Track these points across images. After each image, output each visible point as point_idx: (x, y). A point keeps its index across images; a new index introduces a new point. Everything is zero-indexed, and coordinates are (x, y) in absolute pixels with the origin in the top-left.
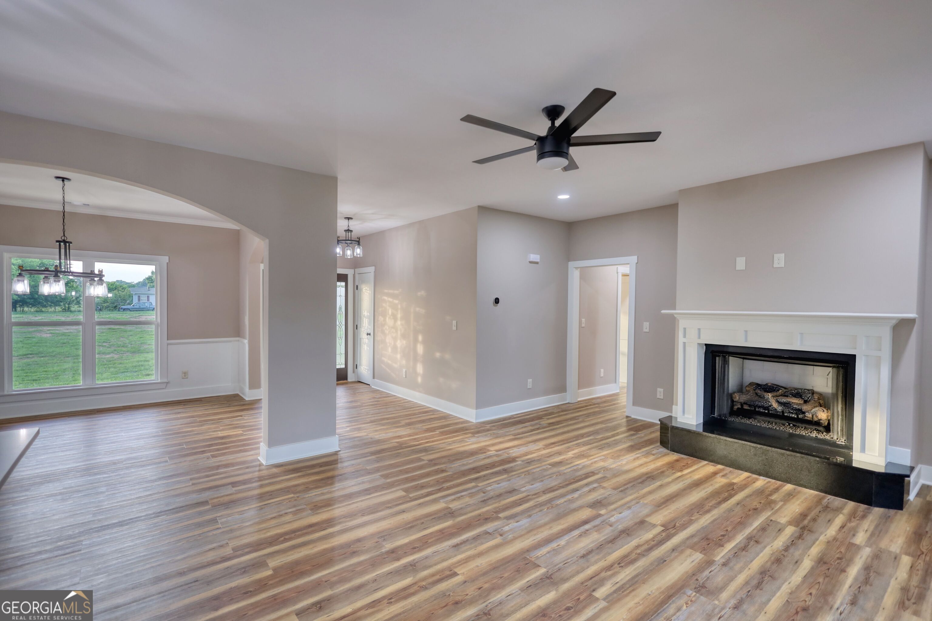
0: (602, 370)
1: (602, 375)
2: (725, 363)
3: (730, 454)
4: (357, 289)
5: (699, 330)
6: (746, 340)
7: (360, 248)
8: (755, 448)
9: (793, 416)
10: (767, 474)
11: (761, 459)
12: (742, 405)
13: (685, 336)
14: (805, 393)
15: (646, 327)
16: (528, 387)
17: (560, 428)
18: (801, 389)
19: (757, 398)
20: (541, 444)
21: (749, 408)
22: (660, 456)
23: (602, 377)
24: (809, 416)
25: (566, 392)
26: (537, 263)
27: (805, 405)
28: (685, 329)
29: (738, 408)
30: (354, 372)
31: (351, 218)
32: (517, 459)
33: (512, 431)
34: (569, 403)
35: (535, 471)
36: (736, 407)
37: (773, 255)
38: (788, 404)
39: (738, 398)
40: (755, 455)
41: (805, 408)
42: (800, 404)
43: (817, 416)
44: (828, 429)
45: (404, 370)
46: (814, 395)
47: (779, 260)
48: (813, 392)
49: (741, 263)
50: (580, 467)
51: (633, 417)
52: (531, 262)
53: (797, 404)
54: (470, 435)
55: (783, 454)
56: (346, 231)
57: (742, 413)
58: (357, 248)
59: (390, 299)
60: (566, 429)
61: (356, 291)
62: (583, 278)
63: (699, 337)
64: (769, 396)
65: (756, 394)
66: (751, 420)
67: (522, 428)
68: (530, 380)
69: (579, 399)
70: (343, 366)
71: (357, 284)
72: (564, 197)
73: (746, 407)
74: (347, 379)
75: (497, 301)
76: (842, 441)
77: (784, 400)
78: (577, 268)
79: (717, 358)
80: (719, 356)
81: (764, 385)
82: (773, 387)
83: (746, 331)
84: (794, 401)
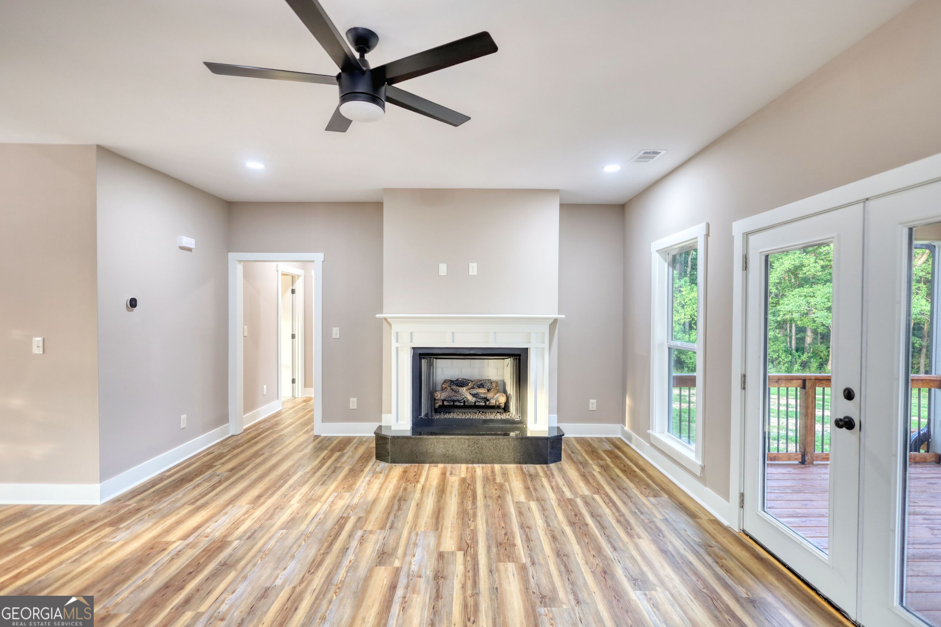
0: (265, 387)
1: (265, 392)
3: (448, 451)
5: (411, 333)
6: (453, 342)
8: (469, 439)
9: (482, 404)
10: (478, 460)
11: (473, 448)
12: (443, 401)
13: (397, 341)
14: (486, 383)
15: (336, 332)
16: (182, 427)
17: (250, 472)
18: (483, 380)
19: (453, 393)
20: (244, 503)
21: (448, 404)
22: (387, 472)
23: (265, 395)
24: (493, 402)
25: (228, 421)
26: (190, 250)
27: (488, 393)
28: (397, 333)
29: (440, 405)
33: (181, 498)
34: (233, 436)
35: (269, 546)
36: (437, 405)
37: (468, 264)
38: (476, 394)
39: (439, 396)
40: (469, 446)
41: (489, 396)
42: (485, 393)
43: (498, 401)
44: (506, 409)
46: (493, 384)
47: (473, 269)
48: (491, 382)
49: (443, 269)
50: (322, 516)
51: (323, 435)
52: (182, 248)
53: (483, 393)
55: (490, 440)
57: (445, 408)
60: (260, 471)
63: (412, 341)
64: (463, 390)
65: (452, 389)
66: (452, 414)
67: (194, 488)
68: (184, 417)
69: (245, 427)
73: (446, 403)
75: (133, 303)
76: (517, 418)
77: (474, 391)
78: (240, 261)
79: (423, 360)
80: (424, 358)
81: (456, 381)
82: (463, 381)
83: (453, 333)
84: (482, 391)
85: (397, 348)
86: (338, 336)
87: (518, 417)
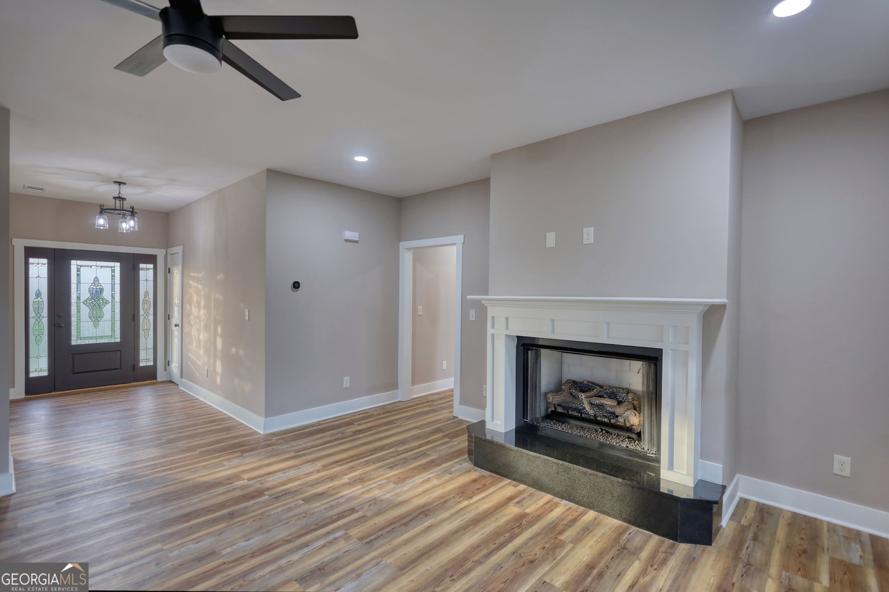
0: (445, 362)
1: (444, 367)
2: (537, 357)
4: (169, 273)
5: (507, 318)
6: (553, 332)
7: (134, 220)
8: (558, 464)
9: (606, 420)
10: (569, 497)
11: (563, 478)
12: (555, 406)
13: (493, 327)
14: (619, 392)
15: (473, 315)
16: (345, 386)
17: (364, 437)
18: (616, 388)
19: (571, 398)
21: (562, 411)
22: (457, 474)
23: (445, 370)
24: (621, 420)
25: (397, 389)
26: (356, 242)
27: (618, 407)
28: (493, 318)
29: (552, 411)
30: (165, 370)
31: (124, 184)
32: (265, 493)
33: (300, 445)
34: (400, 401)
36: (550, 410)
37: (583, 229)
38: (600, 405)
39: (551, 399)
40: (556, 474)
41: (618, 410)
42: (613, 406)
43: (629, 421)
44: (640, 435)
45: (206, 368)
46: (629, 395)
47: (589, 235)
48: (628, 391)
49: (551, 239)
50: (343, 500)
51: (460, 417)
52: (347, 241)
53: (611, 406)
54: (239, 454)
56: (115, 198)
57: (556, 416)
58: (131, 219)
59: (195, 284)
60: (369, 439)
61: (168, 275)
62: (416, 260)
63: (507, 328)
64: (582, 396)
65: (571, 394)
66: (563, 426)
67: (318, 439)
68: (347, 379)
69: (412, 397)
70: (151, 363)
71: (169, 266)
72: (361, 159)
73: (560, 410)
74: (156, 379)
75: (296, 285)
76: (651, 453)
77: (598, 401)
78: (408, 249)
79: (529, 352)
80: (532, 350)
81: (580, 383)
82: (589, 385)
83: (553, 321)
84: (608, 402)
85: (493, 335)
86: (474, 319)
87: (654, 452)
